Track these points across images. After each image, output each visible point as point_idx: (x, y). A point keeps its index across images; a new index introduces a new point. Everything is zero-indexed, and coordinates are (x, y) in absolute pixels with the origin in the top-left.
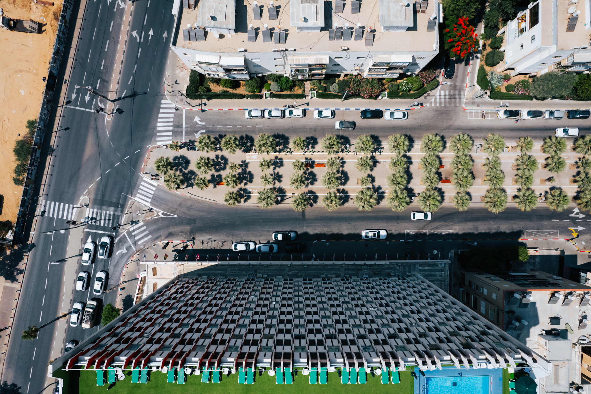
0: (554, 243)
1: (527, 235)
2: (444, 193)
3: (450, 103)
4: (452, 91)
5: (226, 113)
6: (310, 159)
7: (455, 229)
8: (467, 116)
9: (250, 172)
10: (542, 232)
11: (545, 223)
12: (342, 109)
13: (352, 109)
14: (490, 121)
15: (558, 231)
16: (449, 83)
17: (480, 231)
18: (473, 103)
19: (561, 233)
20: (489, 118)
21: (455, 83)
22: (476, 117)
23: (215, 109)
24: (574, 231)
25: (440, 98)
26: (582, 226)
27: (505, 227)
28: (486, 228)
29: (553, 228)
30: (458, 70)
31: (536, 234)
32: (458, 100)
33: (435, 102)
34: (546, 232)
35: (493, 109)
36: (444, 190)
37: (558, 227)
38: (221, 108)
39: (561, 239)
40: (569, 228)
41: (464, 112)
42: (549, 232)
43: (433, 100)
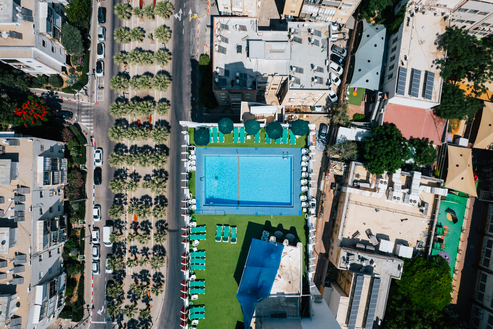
0: (201, 32)
1: (195, 53)
2: (159, 120)
3: (91, 115)
4: (82, 113)
5: (95, 289)
6: (131, 225)
7: (188, 111)
8: (101, 101)
9: (141, 272)
10: (193, 42)
11: (185, 39)
12: (93, 199)
13: (94, 191)
14: (105, 83)
15: (192, 29)
16: (76, 115)
17: (190, 92)
18: (92, 96)
19: (193, 27)
20: (103, 84)
21: (76, 110)
22: (102, 94)
23: (92, 298)
24: (192, 17)
25: (87, 122)
26: (188, 11)
27: (188, 71)
28: (188, 86)
29: (189, 33)
30: (66, 108)
31: (194, 46)
32: (89, 108)
33: (90, 126)
34: (192, 39)
35: (96, 80)
36: (157, 120)
37: (189, 30)
38: (91, 293)
39: (198, 27)
40: (190, 21)
41: (98, 103)
42: (192, 36)
43: (88, 128)
